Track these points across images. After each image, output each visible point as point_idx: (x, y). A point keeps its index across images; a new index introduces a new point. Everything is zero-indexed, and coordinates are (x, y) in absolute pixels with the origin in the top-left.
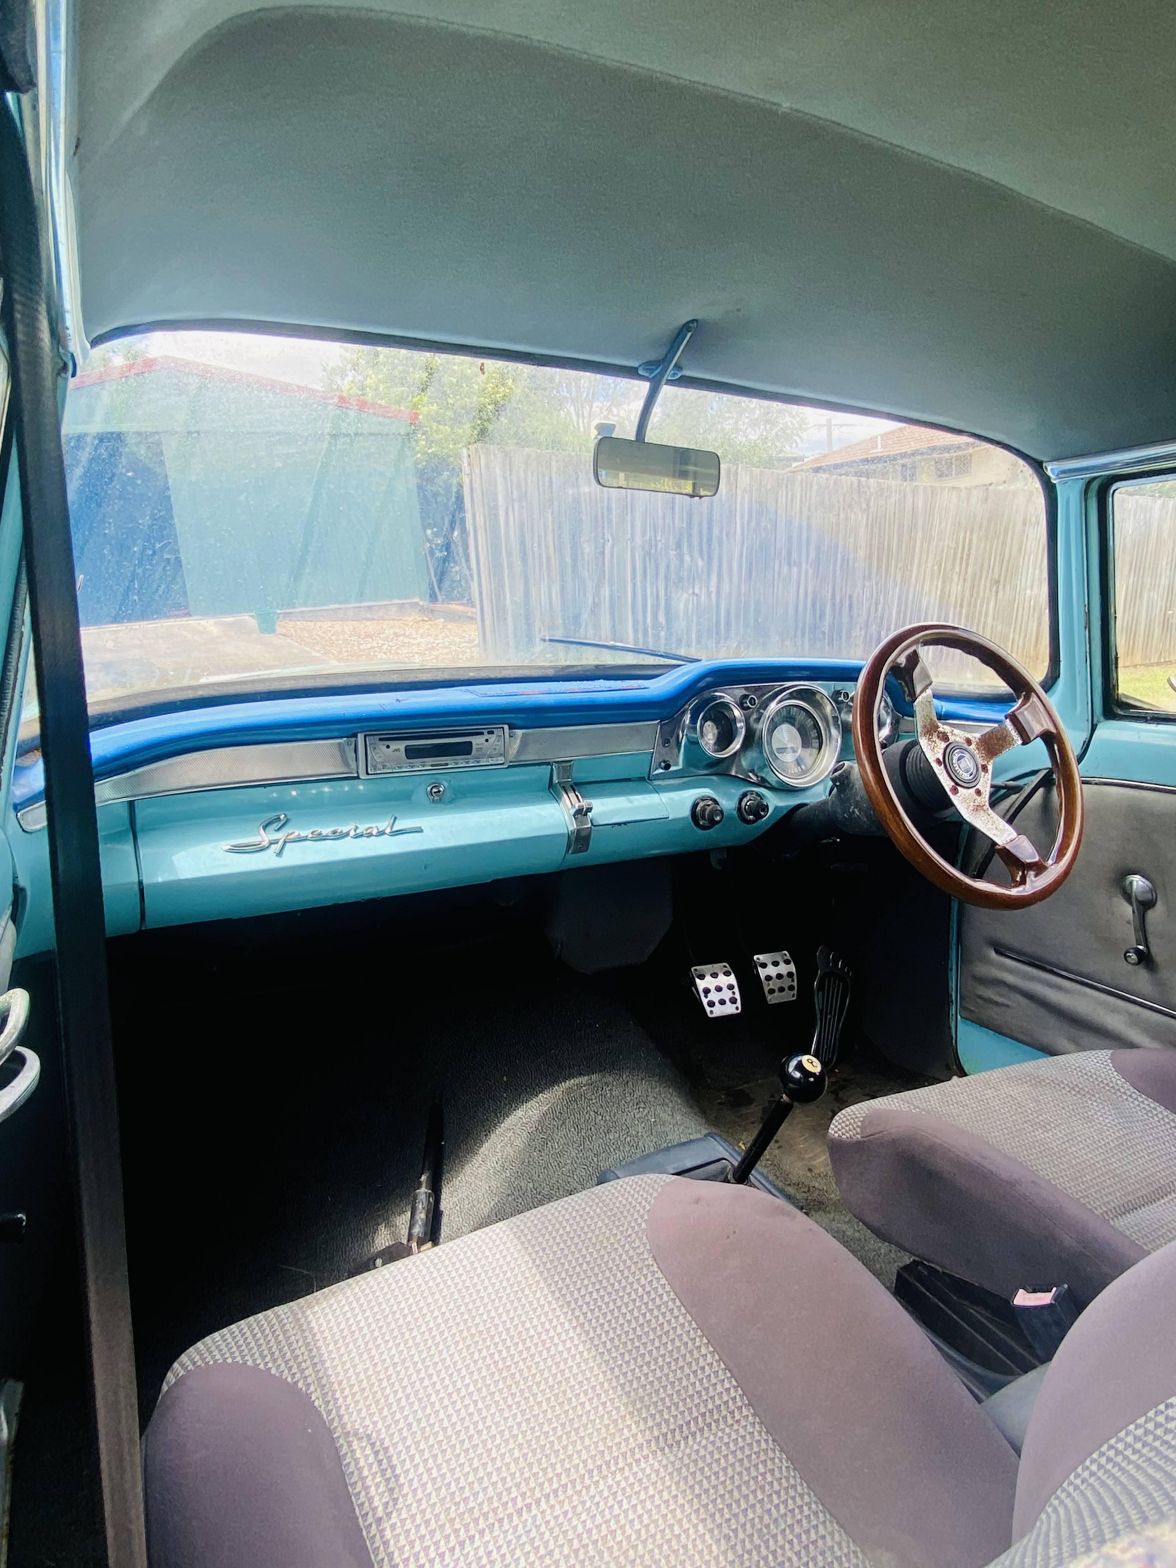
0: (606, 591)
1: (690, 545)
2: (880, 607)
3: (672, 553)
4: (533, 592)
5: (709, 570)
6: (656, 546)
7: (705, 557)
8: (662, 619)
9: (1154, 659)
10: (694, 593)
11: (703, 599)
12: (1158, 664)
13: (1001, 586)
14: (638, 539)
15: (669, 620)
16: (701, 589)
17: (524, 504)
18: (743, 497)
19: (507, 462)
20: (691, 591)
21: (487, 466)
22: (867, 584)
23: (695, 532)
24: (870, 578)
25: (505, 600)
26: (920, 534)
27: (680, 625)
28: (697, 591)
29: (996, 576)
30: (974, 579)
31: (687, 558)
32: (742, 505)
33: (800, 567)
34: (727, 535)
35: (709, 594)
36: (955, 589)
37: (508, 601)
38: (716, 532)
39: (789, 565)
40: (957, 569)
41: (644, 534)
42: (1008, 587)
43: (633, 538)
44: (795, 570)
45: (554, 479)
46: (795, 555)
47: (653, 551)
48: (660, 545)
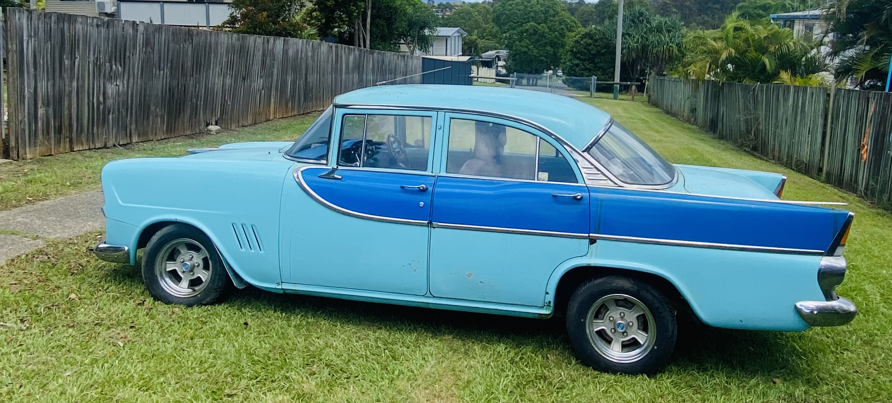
0: (75, 84)
1: (116, 61)
2: (197, 90)
3: (108, 64)
4: (39, 85)
5: (124, 72)
6: (100, 60)
7: (122, 66)
8: (101, 99)
9: (302, 113)
10: (116, 85)
11: (121, 88)
12: (303, 114)
13: (246, 80)
14: (92, 58)
15: (104, 99)
16: (120, 83)
17: (36, 39)
18: (140, 36)
19: (30, 17)
20: (115, 83)
21: (19, 19)
22: (192, 78)
23: (118, 53)
24: (193, 75)
25: (24, 90)
26: (213, 55)
27: (110, 102)
28: (118, 83)
29: (244, 75)
30: (235, 76)
31: (114, 67)
32: (140, 40)
33: (164, 71)
34: (133, 55)
35: (123, 84)
36: (228, 81)
37: (26, 91)
38: (128, 54)
39: (160, 70)
40: (229, 72)
41: (94, 55)
42: (248, 80)
43: (89, 57)
44: (162, 72)
45: (52, 27)
46: (162, 66)
47: (98, 63)
48: (101, 60)
